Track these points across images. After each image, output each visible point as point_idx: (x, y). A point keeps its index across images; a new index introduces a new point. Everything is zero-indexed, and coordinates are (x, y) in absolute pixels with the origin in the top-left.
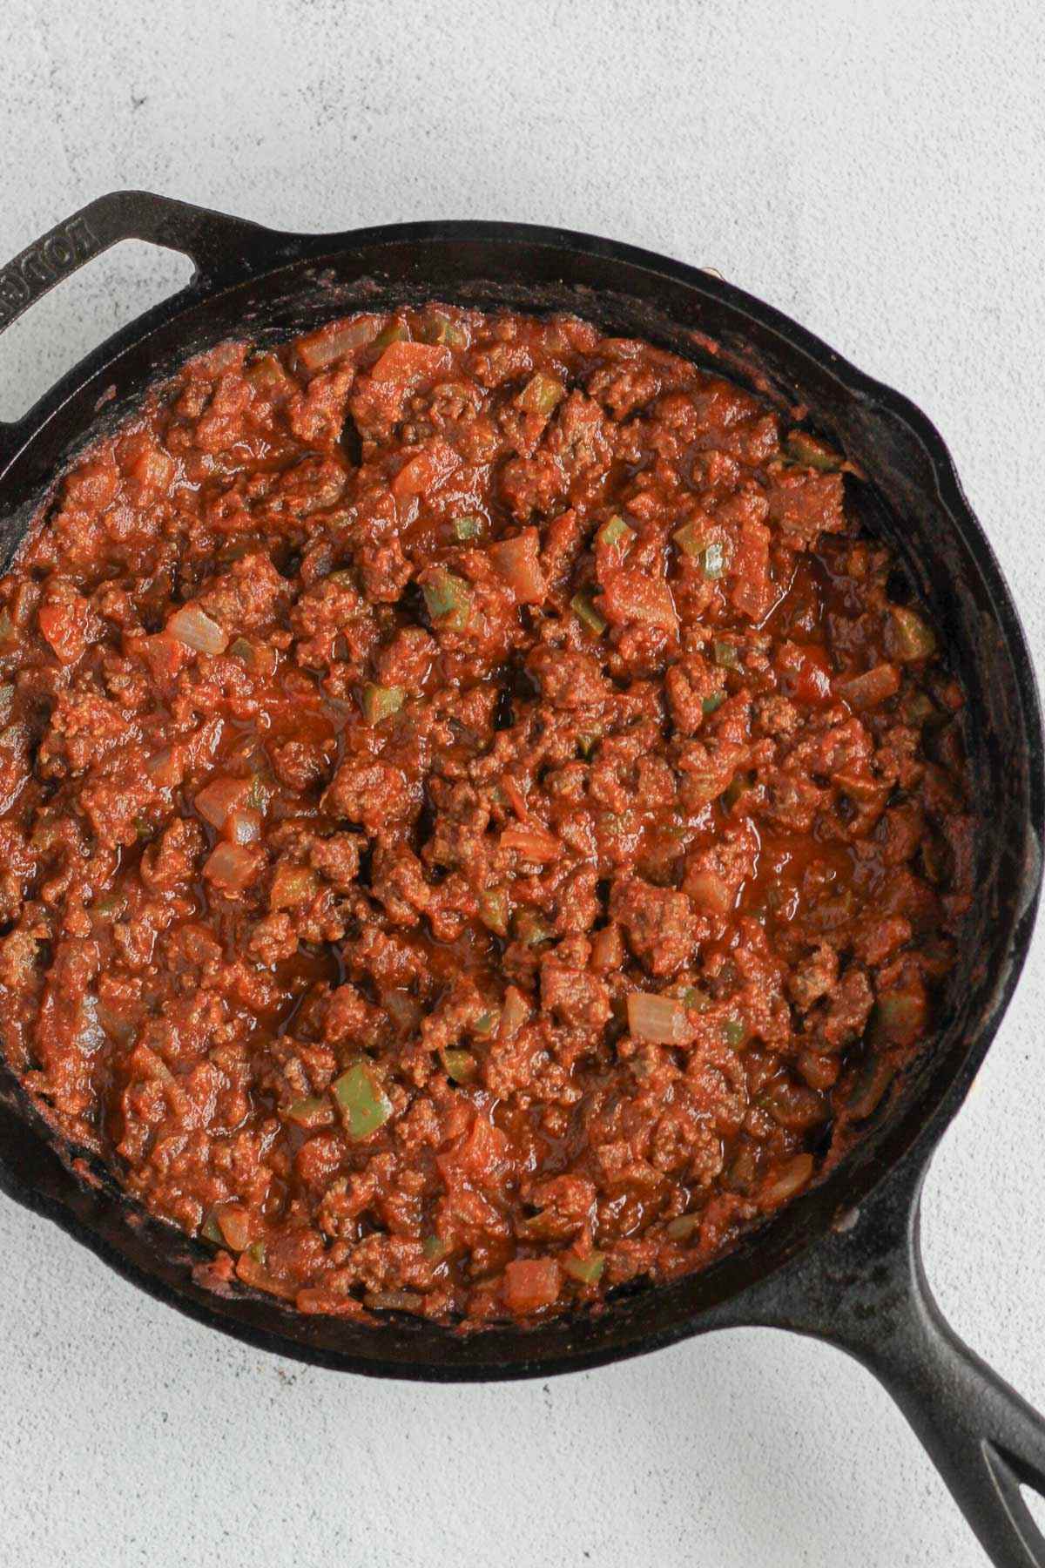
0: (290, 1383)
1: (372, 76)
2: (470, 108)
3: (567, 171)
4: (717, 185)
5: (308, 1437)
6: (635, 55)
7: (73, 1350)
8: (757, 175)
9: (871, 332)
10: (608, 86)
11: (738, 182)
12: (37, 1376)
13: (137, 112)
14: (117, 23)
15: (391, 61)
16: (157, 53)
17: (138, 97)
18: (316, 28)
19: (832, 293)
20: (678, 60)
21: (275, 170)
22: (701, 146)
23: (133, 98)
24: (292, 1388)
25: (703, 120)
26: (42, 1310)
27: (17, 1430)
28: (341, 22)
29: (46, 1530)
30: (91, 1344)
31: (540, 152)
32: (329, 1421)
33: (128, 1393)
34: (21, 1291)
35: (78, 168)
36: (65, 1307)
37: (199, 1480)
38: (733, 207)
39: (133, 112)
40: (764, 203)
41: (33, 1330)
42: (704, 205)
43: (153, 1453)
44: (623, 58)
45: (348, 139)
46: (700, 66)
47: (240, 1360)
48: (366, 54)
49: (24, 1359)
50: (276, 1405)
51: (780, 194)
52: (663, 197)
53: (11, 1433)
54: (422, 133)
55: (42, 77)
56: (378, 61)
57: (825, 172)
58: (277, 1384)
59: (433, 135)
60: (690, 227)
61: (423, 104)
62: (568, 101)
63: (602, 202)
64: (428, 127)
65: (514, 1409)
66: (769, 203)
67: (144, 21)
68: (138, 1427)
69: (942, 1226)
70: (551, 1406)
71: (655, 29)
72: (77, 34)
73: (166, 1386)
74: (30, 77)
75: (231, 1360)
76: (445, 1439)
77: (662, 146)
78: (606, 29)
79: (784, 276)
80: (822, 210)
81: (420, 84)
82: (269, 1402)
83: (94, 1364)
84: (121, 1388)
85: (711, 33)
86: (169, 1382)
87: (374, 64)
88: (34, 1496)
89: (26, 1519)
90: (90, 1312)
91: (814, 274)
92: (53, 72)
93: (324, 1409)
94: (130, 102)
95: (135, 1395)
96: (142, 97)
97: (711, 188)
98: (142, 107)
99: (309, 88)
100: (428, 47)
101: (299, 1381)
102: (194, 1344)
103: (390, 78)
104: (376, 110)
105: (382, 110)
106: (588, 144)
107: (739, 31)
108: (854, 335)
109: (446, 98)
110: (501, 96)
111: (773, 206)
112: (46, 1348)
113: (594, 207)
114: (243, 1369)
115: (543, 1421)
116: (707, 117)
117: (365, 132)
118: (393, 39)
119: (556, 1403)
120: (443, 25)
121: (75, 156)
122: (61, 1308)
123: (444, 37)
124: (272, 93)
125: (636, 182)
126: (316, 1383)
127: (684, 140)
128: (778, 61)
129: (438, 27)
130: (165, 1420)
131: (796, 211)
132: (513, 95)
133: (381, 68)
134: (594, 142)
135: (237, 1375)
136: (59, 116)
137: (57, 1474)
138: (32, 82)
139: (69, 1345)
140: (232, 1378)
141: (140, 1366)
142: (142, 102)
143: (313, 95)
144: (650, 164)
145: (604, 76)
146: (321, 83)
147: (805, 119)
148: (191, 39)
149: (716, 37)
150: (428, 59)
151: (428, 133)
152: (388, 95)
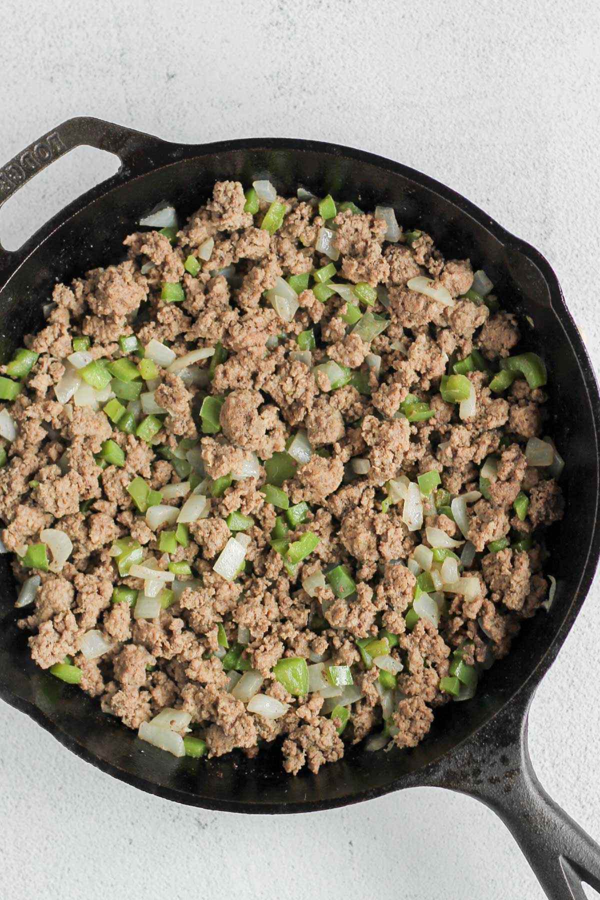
0: (204, 828)
1: (308, 71)
2: (364, 95)
3: (418, 136)
4: (505, 151)
5: (211, 860)
6: (463, 71)
7: (81, 798)
8: (529, 147)
9: (588, 245)
10: (446, 88)
11: (517, 150)
12: (59, 813)
13: (169, 82)
14: (162, 29)
15: (320, 64)
16: (183, 48)
17: (171, 73)
18: (277, 40)
19: (567, 220)
20: (487, 76)
21: (247, 123)
22: (497, 128)
23: (168, 74)
24: (205, 831)
25: (500, 112)
26: (64, 775)
27: (45, 842)
28: (292, 38)
30: (91, 797)
31: (403, 124)
32: (225, 852)
33: (111, 826)
34: (53, 762)
35: (133, 113)
37: (148, 879)
38: (513, 165)
39: (167, 82)
40: (531, 163)
41: (59, 786)
42: (496, 162)
43: (122, 862)
44: (456, 72)
45: (291, 108)
46: (500, 80)
47: (176, 813)
48: (306, 58)
49: (52, 802)
50: (195, 840)
51: (541, 160)
52: (473, 155)
53: (42, 844)
54: (335, 107)
55: (115, 57)
56: (312, 63)
57: (568, 148)
58: (197, 828)
59: (341, 110)
60: (487, 175)
61: (337, 90)
62: (421, 94)
63: (437, 156)
64: (338, 104)
65: (331, 853)
67: (177, 28)
68: (115, 846)
69: (586, 767)
70: (352, 854)
71: (476, 57)
72: (138, 33)
73: (133, 824)
74: (109, 57)
75: (171, 812)
76: (290, 868)
77: (474, 126)
78: (447, 54)
79: (540, 208)
80: (565, 171)
81: (335, 78)
82: (190, 838)
83: (93, 808)
84: (106, 823)
85: (508, 61)
86: (134, 822)
87: (310, 64)
88: (52, 881)
89: (47, 893)
90: (92, 778)
91: (557, 208)
92: (122, 55)
93: (222, 844)
94: (165, 76)
95: (114, 828)
96: (173, 73)
97: (501, 153)
98: (173, 79)
99: (271, 76)
100: (342, 57)
101: (209, 827)
102: (150, 802)
103: (318, 74)
104: (309, 92)
105: (312, 92)
106: (431, 121)
107: (524, 61)
108: (578, 246)
109: (351, 88)
110: (383, 88)
111: (536, 166)
112: (65, 796)
113: (432, 158)
114: (178, 818)
115: (347, 862)
116: (502, 110)
117: (301, 105)
118: (322, 50)
119: (355, 851)
120: (352, 44)
121: (132, 106)
123: (352, 51)
124: (249, 77)
125: (458, 146)
126: (218, 829)
127: (488, 123)
128: (546, 80)
129: (349, 45)
130: (130, 843)
131: (549, 170)
132: (390, 89)
133: (314, 67)
134: (435, 120)
135: (174, 821)
136: (124, 81)
137: (67, 870)
138: (110, 60)
139: (79, 796)
140: (171, 822)
141: (118, 811)
142: (173, 77)
143: (273, 80)
144: (467, 136)
145: (444, 82)
146: (278, 73)
147: (559, 116)
148: (204, 42)
149: (511, 63)
150: (342, 64)
151: (338, 107)
152: (316, 84)
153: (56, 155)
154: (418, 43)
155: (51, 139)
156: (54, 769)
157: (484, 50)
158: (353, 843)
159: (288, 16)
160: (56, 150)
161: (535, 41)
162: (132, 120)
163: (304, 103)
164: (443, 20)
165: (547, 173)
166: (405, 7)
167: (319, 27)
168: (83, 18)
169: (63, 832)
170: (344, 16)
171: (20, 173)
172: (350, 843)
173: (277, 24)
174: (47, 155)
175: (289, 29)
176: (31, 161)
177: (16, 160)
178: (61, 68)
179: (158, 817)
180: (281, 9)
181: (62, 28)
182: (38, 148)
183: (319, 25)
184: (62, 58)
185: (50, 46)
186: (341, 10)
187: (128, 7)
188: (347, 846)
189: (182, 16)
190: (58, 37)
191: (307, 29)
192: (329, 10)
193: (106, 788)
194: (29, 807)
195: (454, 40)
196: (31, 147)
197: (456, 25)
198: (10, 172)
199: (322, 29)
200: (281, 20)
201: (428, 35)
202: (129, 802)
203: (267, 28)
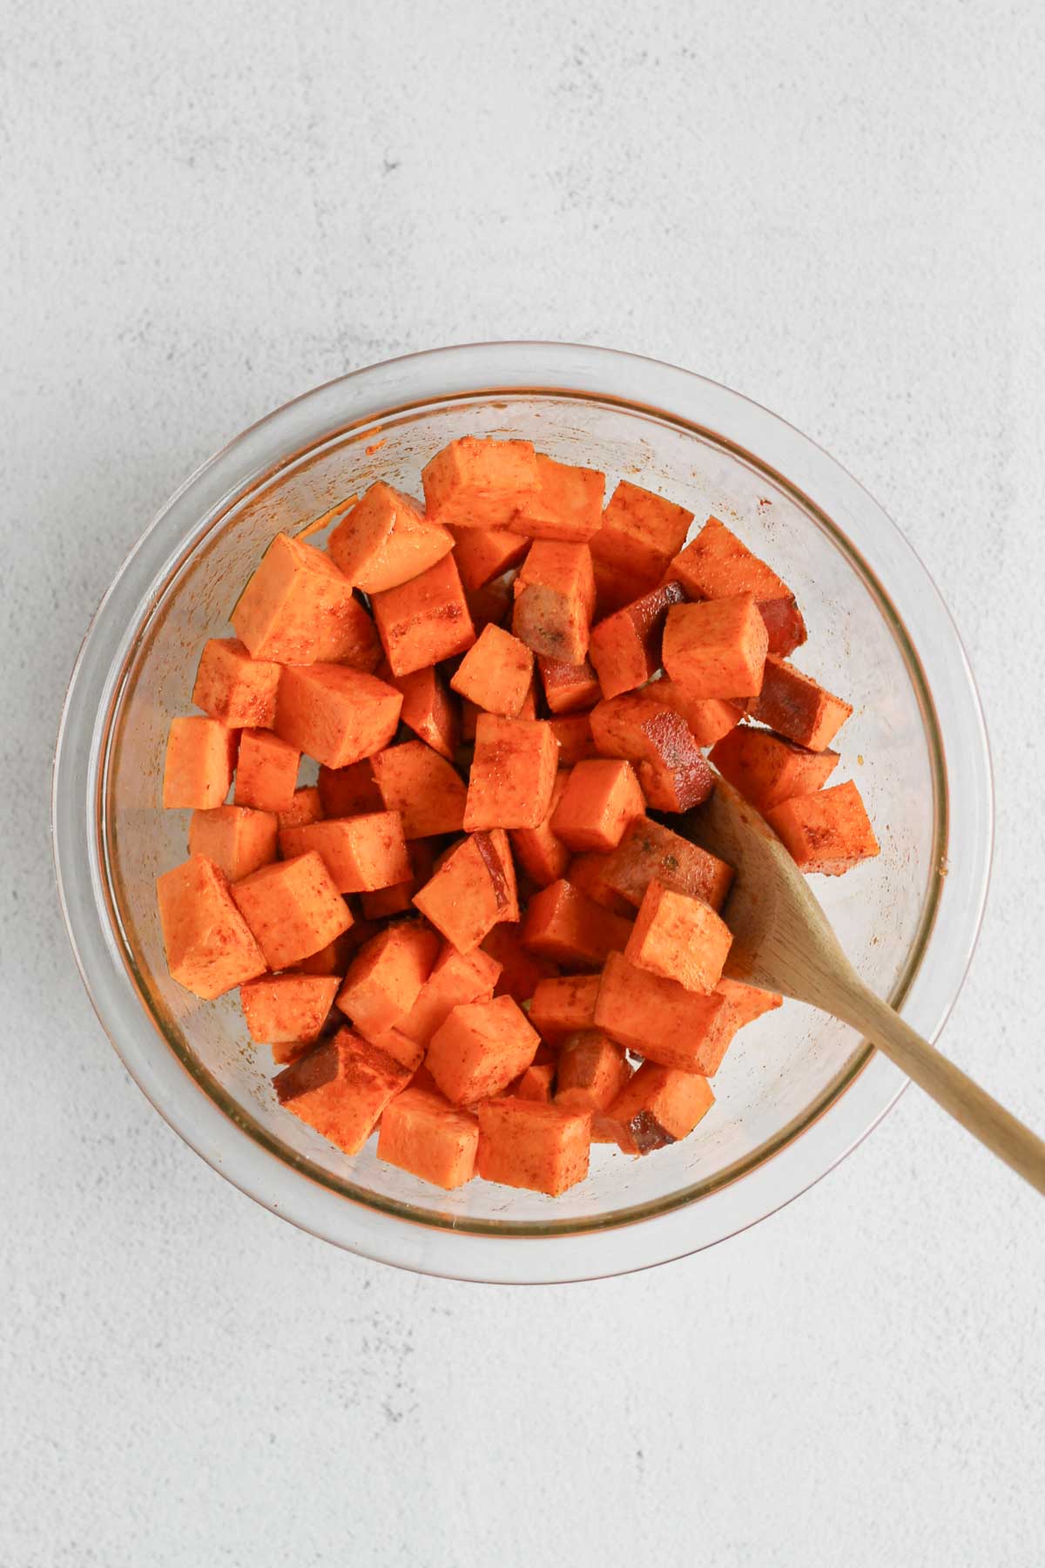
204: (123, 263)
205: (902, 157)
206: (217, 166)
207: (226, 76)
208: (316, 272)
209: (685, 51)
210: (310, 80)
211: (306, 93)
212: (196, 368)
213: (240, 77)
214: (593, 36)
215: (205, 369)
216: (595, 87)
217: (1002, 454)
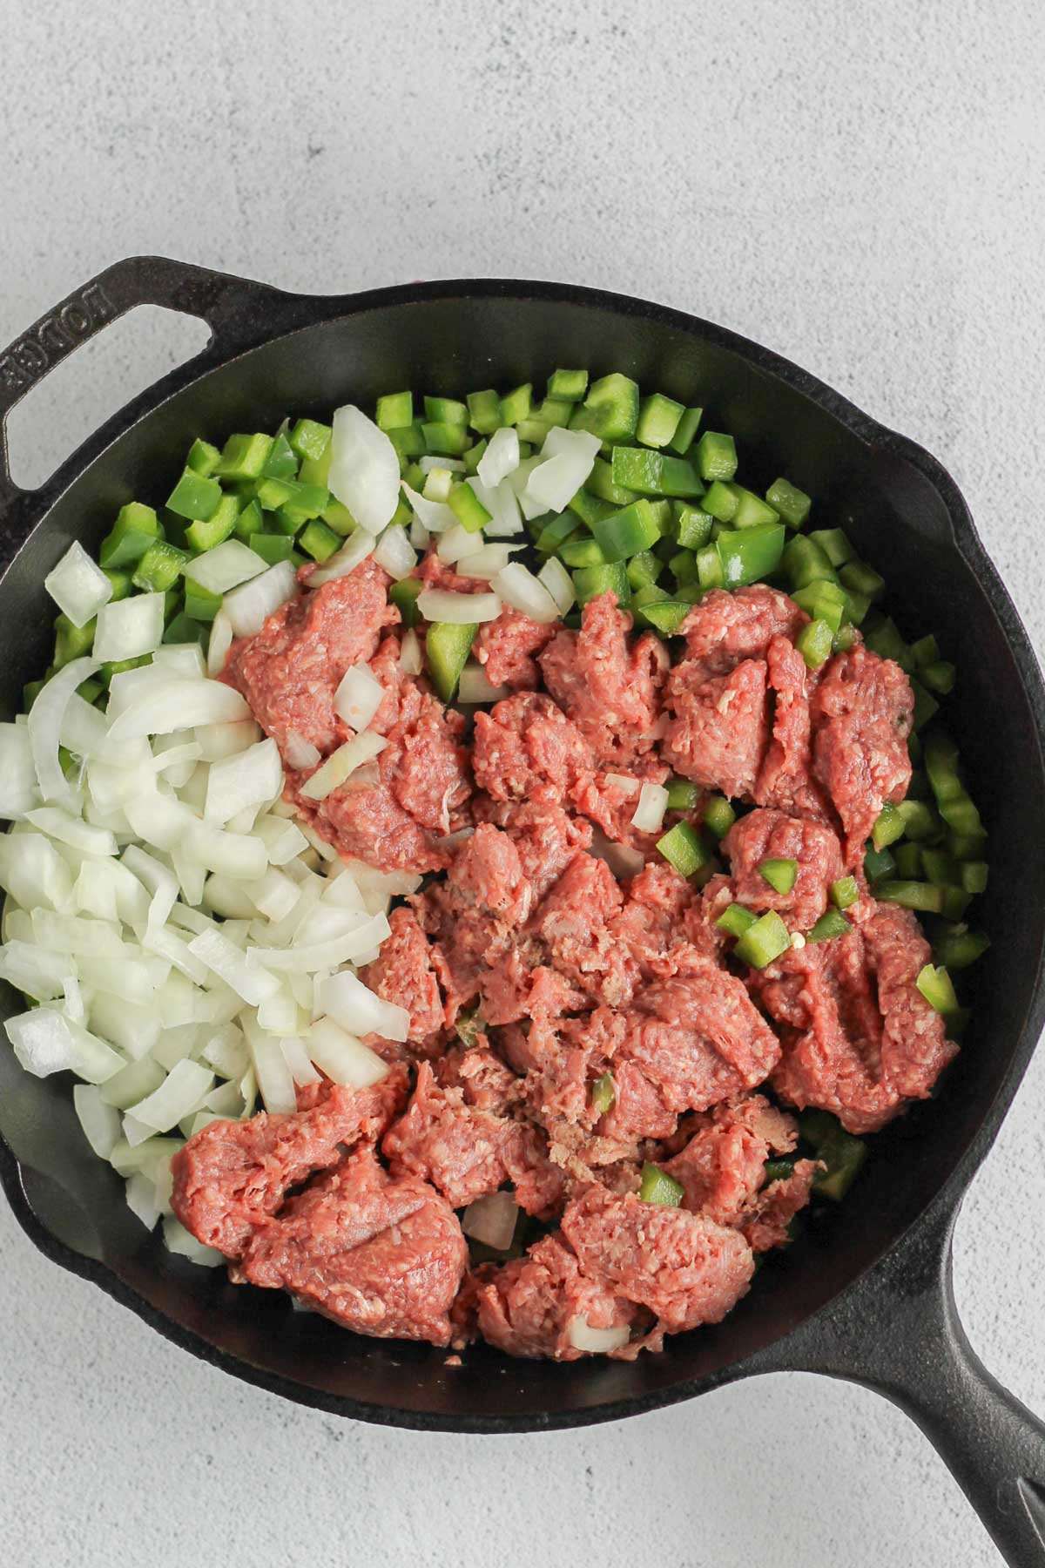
0: (337, 1439)
1: (550, 149)
2: (644, 192)
3: (734, 266)
4: (881, 295)
5: (348, 1494)
6: (814, 156)
7: (126, 1383)
8: (922, 289)
9: (1018, 459)
10: (783, 185)
11: (903, 295)
12: (87, 1407)
13: (312, 162)
14: (301, 70)
15: (570, 137)
16: (338, 104)
17: (315, 146)
18: (499, 96)
19: (984, 416)
20: (855, 166)
21: (444, 234)
22: (869, 254)
23: (310, 148)
24: (339, 1444)
25: (874, 229)
26: (99, 1343)
27: (62, 1457)
28: (523, 92)
29: (81, 1558)
30: (144, 1380)
31: (709, 244)
32: (372, 1480)
33: (176, 1432)
34: (80, 1320)
35: (249, 211)
36: (122, 1341)
37: (237, 1525)
38: (895, 318)
39: (308, 161)
40: (926, 317)
41: (88, 1360)
42: (866, 313)
43: (195, 1494)
44: (801, 158)
45: (520, 212)
46: (876, 174)
47: (290, 1412)
48: (547, 127)
49: (76, 1388)
50: (321, 1460)
51: (943, 312)
52: (827, 300)
53: (57, 1459)
54: (594, 211)
55: (221, 116)
56: (558, 135)
57: (989, 292)
58: (325, 1439)
59: (604, 216)
60: (850, 334)
61: (597, 183)
62: (742, 195)
63: (765, 300)
64: (600, 206)
65: (556, 1488)
66: (930, 319)
67: (328, 70)
68: (182, 1467)
69: (996, 1349)
70: (591, 1489)
71: (836, 133)
72: (261, 77)
73: (214, 1429)
74: (209, 114)
75: (280, 1410)
76: (485, 1511)
77: (830, 251)
78: (787, 126)
79: (939, 393)
80: (982, 331)
81: (596, 162)
82: (314, 1456)
83: (145, 1400)
84: (169, 1426)
85: (891, 143)
86: (217, 1425)
87: (553, 138)
88: (72, 1525)
89: (63, 1545)
90: (146, 1350)
91: (968, 393)
92: (232, 113)
93: (368, 1467)
94: (306, 150)
95: (182, 1435)
96: (318, 146)
97: (875, 297)
98: (318, 157)
99: (485, 156)
100: (608, 127)
101: (346, 1438)
103: (567, 155)
104: (551, 185)
105: (556, 185)
106: (757, 240)
107: (918, 143)
108: (1002, 459)
109: (622, 180)
110: (676, 184)
111: (934, 322)
112: (98, 1379)
113: (756, 304)
114: (292, 1420)
115: (583, 1503)
116: (878, 226)
117: (537, 205)
118: (575, 115)
119: (597, 1485)
120: (626, 106)
121: (246, 199)
122: (118, 1342)
123: (625, 119)
124: (448, 157)
125: (801, 284)
126: (362, 1442)
127: (853, 247)
128: (954, 177)
129: (621, 108)
130: (209, 1463)
131: (957, 330)
132: (688, 184)
133: (560, 143)
134: (764, 239)
135: (286, 1425)
136: (235, 157)
137: (97, 1505)
138: (211, 120)
139: (122, 1379)
140: (280, 1428)
141: (190, 1406)
142: (318, 152)
143: (489, 163)
144: (817, 268)
145: (780, 174)
146: (499, 151)
147: (974, 239)
148: (373, 94)
149: (895, 147)
150: (608, 139)
151: (600, 213)
152: (564, 171)
153: (101, 323)
154: (738, 107)
155: (89, 297)
156: (82, 1331)
157: (849, 123)
158: (592, 1470)
159: (518, 56)
160: (99, 313)
161: (937, 109)
162: (248, 223)
163: (542, 203)
164: (781, 71)
165: (951, 334)
166: (717, 46)
167: (572, 76)
168: (167, 47)
169: (94, 1441)
170: (614, 57)
171: (39, 357)
172: (588, 1471)
173: (498, 69)
174: (84, 324)
175: (518, 77)
176: (57, 335)
177: (31, 335)
178: (127, 132)
179: (258, 1419)
180: (507, 43)
181: (132, 63)
182: (67, 313)
183: (570, 72)
184: (129, 115)
185: (110, 93)
186: (608, 48)
187: (246, 31)
188: (583, 1476)
189: (338, 50)
190: (123, 78)
191: (550, 78)
192: (588, 47)
193: (171, 1367)
194: (36, 1397)
195: (800, 104)
196: (56, 311)
197: (803, 79)
198: (22, 355)
199: (575, 78)
200: (506, 61)
201: (755, 95)
202: (210, 1393)
203: (482, 75)
204: (42, 255)
205: (839, 133)
206: (137, 155)
207: (146, 62)
208: (240, 261)
209: (615, 28)
210: (231, 65)
211: (228, 78)
212: (118, 361)
213: (160, 61)
214: (520, 15)
215: (127, 362)
216: (523, 67)
217: (947, 435)
